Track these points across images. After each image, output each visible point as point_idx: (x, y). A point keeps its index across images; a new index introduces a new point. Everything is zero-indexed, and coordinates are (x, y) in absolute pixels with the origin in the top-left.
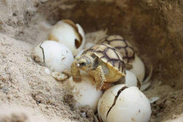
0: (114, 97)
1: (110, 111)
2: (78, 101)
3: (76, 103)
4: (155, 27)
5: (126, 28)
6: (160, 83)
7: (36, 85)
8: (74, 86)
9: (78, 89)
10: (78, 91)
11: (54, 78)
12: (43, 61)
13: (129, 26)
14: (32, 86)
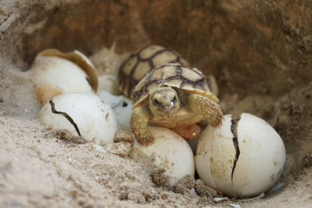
0: (232, 142)
1: (236, 167)
2: (172, 175)
3: (170, 180)
4: (194, 13)
5: (136, 31)
6: (235, 97)
7: (109, 178)
8: (153, 154)
9: (162, 156)
10: (164, 159)
11: (117, 154)
12: (76, 134)
13: (140, 27)
14: (104, 184)
